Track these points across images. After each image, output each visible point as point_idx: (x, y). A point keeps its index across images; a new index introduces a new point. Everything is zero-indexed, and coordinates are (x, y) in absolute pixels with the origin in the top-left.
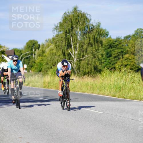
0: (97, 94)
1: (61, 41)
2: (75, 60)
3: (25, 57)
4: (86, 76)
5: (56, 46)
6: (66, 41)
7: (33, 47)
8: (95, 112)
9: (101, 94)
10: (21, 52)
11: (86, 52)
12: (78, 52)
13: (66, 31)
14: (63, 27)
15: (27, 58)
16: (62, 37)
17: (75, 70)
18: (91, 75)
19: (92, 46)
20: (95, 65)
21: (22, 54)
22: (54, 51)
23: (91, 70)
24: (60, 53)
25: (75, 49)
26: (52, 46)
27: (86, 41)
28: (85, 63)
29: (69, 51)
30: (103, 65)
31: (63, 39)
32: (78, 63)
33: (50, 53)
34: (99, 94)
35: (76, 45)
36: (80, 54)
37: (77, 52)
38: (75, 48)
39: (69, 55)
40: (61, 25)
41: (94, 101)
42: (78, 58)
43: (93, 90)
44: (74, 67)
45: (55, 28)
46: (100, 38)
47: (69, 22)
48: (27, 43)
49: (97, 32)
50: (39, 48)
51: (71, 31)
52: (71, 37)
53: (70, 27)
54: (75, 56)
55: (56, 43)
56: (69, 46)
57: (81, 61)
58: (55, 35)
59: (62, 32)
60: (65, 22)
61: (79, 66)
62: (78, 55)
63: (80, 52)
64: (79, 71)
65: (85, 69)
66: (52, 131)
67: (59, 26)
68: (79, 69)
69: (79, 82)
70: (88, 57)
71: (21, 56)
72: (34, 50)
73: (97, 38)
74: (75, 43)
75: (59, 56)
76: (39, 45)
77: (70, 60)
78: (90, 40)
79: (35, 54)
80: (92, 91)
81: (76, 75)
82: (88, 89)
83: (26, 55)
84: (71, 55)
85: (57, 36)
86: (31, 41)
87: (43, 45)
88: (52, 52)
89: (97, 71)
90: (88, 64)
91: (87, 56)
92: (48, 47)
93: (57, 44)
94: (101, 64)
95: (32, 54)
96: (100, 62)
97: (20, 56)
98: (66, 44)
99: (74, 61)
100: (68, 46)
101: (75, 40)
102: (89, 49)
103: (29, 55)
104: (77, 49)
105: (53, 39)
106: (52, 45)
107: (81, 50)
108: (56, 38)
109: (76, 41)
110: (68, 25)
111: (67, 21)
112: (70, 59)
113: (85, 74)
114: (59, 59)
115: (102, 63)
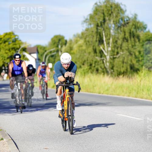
0: (134, 97)
1: (92, 35)
2: (108, 57)
3: (50, 55)
4: (121, 76)
5: (85, 41)
6: (97, 35)
7: (59, 42)
8: (132, 118)
9: (138, 98)
10: (45, 49)
11: (121, 48)
12: (112, 48)
13: (98, 24)
14: (94, 20)
15: (52, 56)
16: (93, 32)
17: (108, 70)
18: (127, 76)
19: (127, 41)
20: (132, 64)
21: (46, 51)
22: (84, 48)
23: (127, 70)
24: (90, 49)
25: (108, 45)
26: (81, 42)
27: (121, 36)
28: (120, 61)
29: (101, 48)
30: (141, 63)
31: (93, 33)
32: (112, 61)
33: (79, 50)
34: (136, 97)
35: (109, 41)
36: (113, 51)
37: (110, 49)
38: (108, 43)
39: (101, 52)
40: (91, 17)
41: (131, 105)
42: (112, 56)
43: (130, 93)
44: (107, 66)
45: (85, 21)
46: (136, 32)
47: (100, 13)
48: (52, 39)
49: (133, 25)
50: (66, 44)
51: (103, 24)
52: (103, 32)
53: (101, 20)
54: (108, 53)
55: (85, 39)
56: (101, 41)
57: (114, 59)
58: (84, 29)
59: (92, 26)
60: (96, 14)
61: (113, 64)
62: (112, 52)
63: (113, 49)
64: (112, 70)
65: (120, 68)
66: (82, 141)
67: (89, 18)
68: (112, 68)
69: (113, 83)
70: (123, 55)
71: (46, 53)
72: (60, 47)
73: (133, 32)
74: (108, 38)
75: (90, 53)
76: (66, 41)
77: (102, 58)
78: (125, 35)
79: (61, 52)
80: (128, 94)
81: (110, 75)
82: (123, 91)
83: (51, 52)
84: (103, 52)
85: (87, 30)
86: (56, 37)
87: (71, 41)
88: (81, 48)
89: (134, 71)
90: (123, 62)
91: (122, 53)
92: (77, 43)
93: (87, 39)
94: (139, 63)
95: (58, 51)
96: (137, 59)
97: (44, 53)
98: (98, 39)
99: (106, 59)
100: (99, 41)
101: (107, 34)
102: (125, 45)
103: (54, 52)
104: (110, 45)
105: (83, 34)
106: (81, 40)
107: (115, 46)
108: (86, 32)
109: (108, 36)
110: (99, 17)
111: (98, 13)
112: (103, 56)
113: (119, 74)
114: (90, 56)
115: (139, 61)
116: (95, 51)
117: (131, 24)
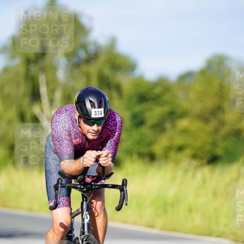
116: (22, 118)
117: (102, 59)
